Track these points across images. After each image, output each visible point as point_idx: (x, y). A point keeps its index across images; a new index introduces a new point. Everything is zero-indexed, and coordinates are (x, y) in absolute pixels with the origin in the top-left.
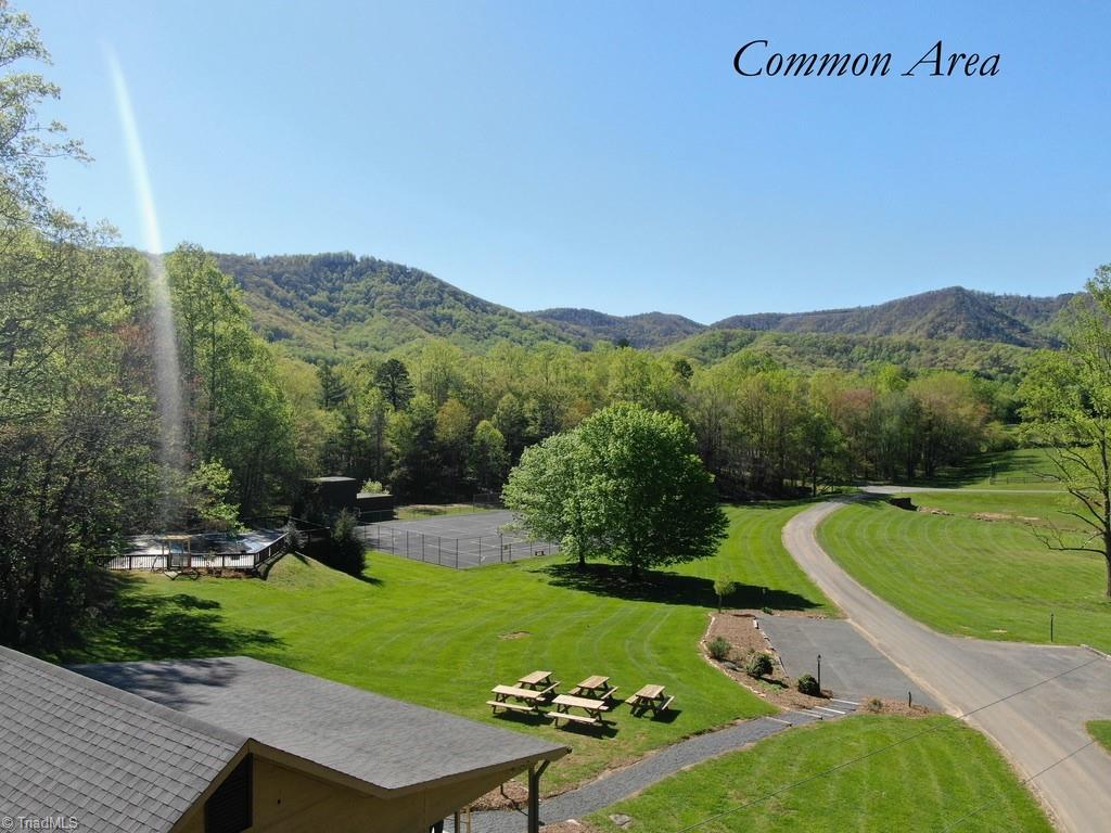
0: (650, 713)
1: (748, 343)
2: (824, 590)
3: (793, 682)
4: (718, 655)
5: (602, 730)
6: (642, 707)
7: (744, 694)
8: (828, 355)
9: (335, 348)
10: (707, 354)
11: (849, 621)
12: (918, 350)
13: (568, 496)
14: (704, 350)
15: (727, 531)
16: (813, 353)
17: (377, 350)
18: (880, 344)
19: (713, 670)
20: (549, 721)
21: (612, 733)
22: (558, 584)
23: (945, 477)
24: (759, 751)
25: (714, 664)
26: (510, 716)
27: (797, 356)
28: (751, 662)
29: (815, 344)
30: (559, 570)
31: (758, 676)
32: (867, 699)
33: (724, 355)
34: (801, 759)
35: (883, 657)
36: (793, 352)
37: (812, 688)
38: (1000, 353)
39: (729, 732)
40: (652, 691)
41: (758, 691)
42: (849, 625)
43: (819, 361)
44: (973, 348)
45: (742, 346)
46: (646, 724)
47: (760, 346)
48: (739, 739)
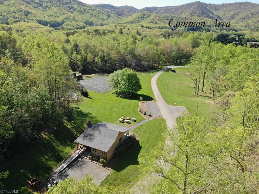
0: (134, 121)
1: (149, 16)
2: (155, 96)
3: (148, 115)
4: (140, 112)
5: (130, 123)
6: (133, 120)
7: (143, 117)
8: (167, 20)
9: (44, 17)
10: (139, 19)
11: (157, 102)
12: (188, 19)
13: (118, 84)
14: (138, 18)
15: (142, 88)
16: (164, 19)
17: (56, 17)
18: (179, 17)
19: (140, 114)
20: (124, 122)
21: (131, 123)
22: (117, 96)
23: (183, 63)
24: (144, 124)
25: (140, 113)
26: (121, 122)
27: (160, 20)
28: (144, 113)
29: (164, 17)
30: (116, 93)
31: (144, 114)
32: (155, 117)
33: (143, 20)
34: (147, 125)
35: (159, 109)
36: (159, 19)
37: (150, 116)
38: (205, 21)
39: (141, 122)
40: (134, 119)
41: (144, 116)
42: (157, 103)
43: (165, 22)
44: (200, 19)
45: (147, 17)
46: (133, 122)
47: (152, 18)
48: (142, 123)
